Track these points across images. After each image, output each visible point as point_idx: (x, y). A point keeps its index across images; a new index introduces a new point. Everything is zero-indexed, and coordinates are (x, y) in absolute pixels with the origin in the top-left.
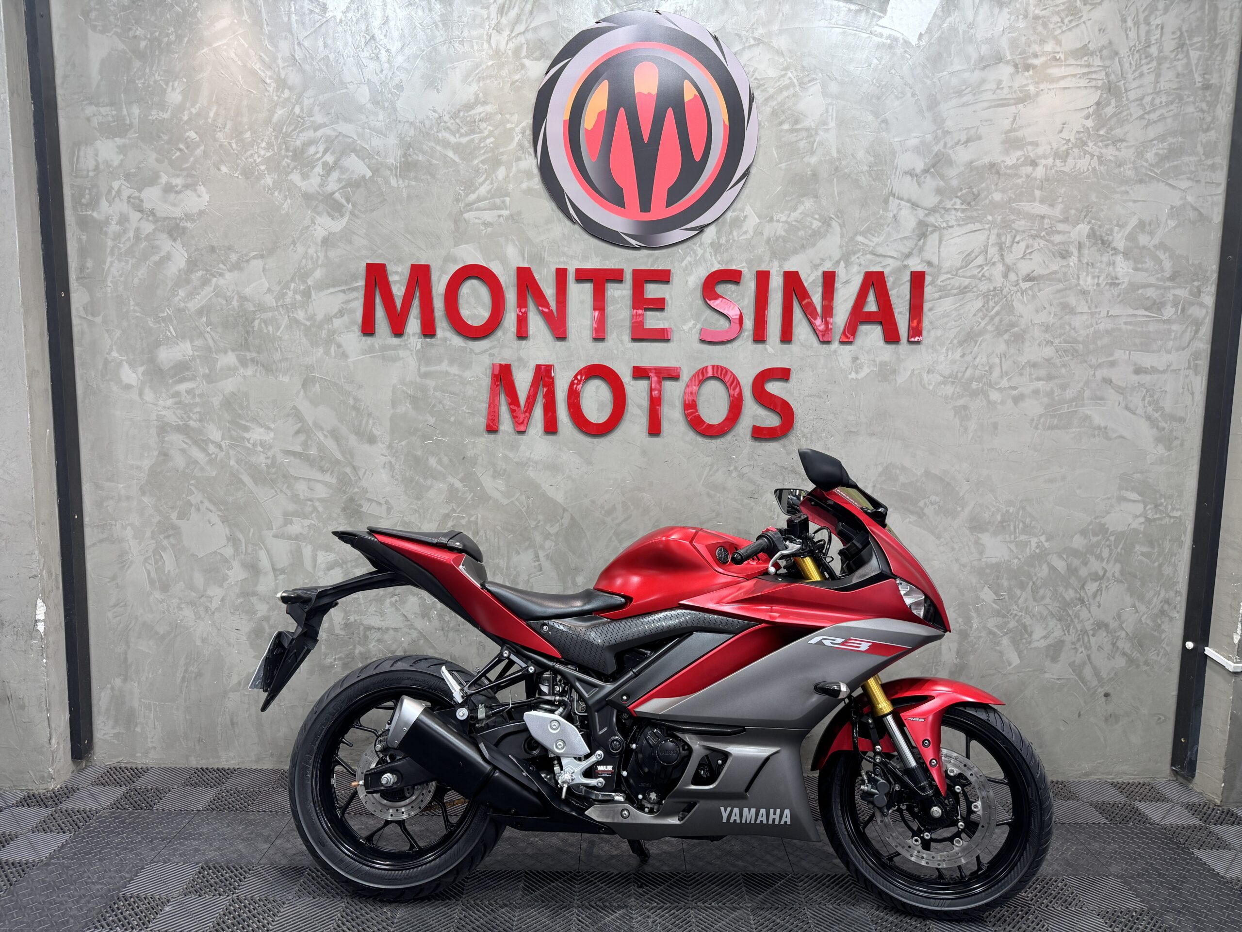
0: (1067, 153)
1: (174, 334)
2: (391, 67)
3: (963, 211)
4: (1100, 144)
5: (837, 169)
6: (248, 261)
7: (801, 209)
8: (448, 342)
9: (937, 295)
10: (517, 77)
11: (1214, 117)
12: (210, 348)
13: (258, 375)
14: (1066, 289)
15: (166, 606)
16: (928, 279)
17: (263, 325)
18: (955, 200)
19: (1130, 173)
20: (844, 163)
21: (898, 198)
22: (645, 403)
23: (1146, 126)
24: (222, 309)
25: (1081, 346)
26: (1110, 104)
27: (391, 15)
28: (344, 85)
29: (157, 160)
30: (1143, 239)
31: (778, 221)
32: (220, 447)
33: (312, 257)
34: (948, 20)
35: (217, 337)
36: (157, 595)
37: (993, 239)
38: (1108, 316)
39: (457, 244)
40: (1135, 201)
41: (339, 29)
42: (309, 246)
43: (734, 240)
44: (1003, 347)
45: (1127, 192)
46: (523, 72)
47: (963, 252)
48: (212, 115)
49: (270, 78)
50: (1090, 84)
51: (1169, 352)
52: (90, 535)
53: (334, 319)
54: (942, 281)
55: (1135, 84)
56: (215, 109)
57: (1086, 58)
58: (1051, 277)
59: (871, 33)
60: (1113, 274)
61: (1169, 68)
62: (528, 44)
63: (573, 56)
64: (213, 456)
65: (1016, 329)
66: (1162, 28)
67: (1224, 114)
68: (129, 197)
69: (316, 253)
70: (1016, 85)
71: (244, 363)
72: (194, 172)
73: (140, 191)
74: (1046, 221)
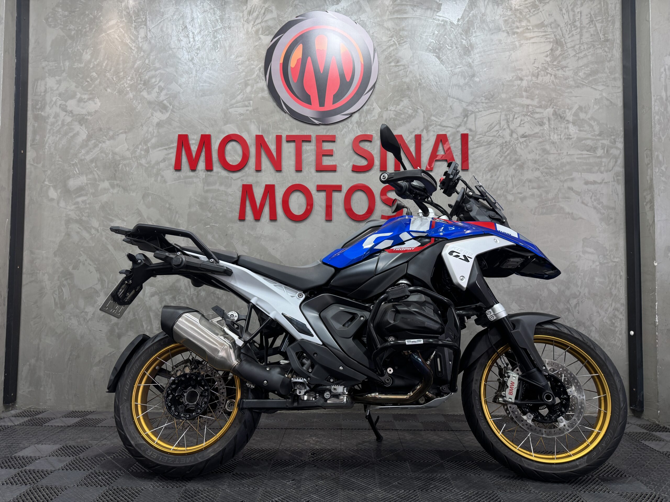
0: (538, 75)
1: (78, 172)
2: (194, 40)
3: (486, 103)
4: (555, 69)
5: (420, 84)
6: (118, 135)
7: (402, 104)
8: (219, 174)
9: (475, 146)
10: (257, 44)
11: (612, 55)
12: (95, 179)
13: (120, 192)
14: (544, 141)
15: (62, 318)
16: (470, 138)
17: (124, 167)
18: (481, 98)
19: (572, 83)
20: (423, 81)
21: (452, 98)
22: (324, 204)
23: (578, 60)
24: (103, 159)
25: (555, 171)
26: (558, 50)
27: (195, 16)
28: (170, 48)
29: (76, 87)
30: (582, 115)
31: (390, 110)
32: (97, 230)
33: (151, 132)
34: (472, 12)
35: (100, 173)
36: (58, 311)
37: (503, 117)
38: (568, 155)
39: (225, 124)
40: (576, 97)
41: (169, 24)
42: (150, 127)
43: (368, 120)
44: (512, 172)
45: (571, 92)
46: (260, 41)
47: (488, 124)
48: (104, 65)
49: (135, 47)
50: (547, 41)
51: (602, 173)
52: (25, 279)
53: (160, 164)
54: (478, 139)
55: (570, 40)
56: (106, 62)
57: (543, 28)
58: (535, 135)
59: (434, 19)
60: (568, 133)
61: (586, 32)
62: (262, 28)
63: (285, 33)
64: (94, 235)
65: (519, 162)
66: (581, 13)
67: (617, 53)
68: (60, 105)
69: (153, 130)
70: (509, 41)
71: (113, 186)
72: (93, 92)
73: (66, 101)
74: (530, 107)
